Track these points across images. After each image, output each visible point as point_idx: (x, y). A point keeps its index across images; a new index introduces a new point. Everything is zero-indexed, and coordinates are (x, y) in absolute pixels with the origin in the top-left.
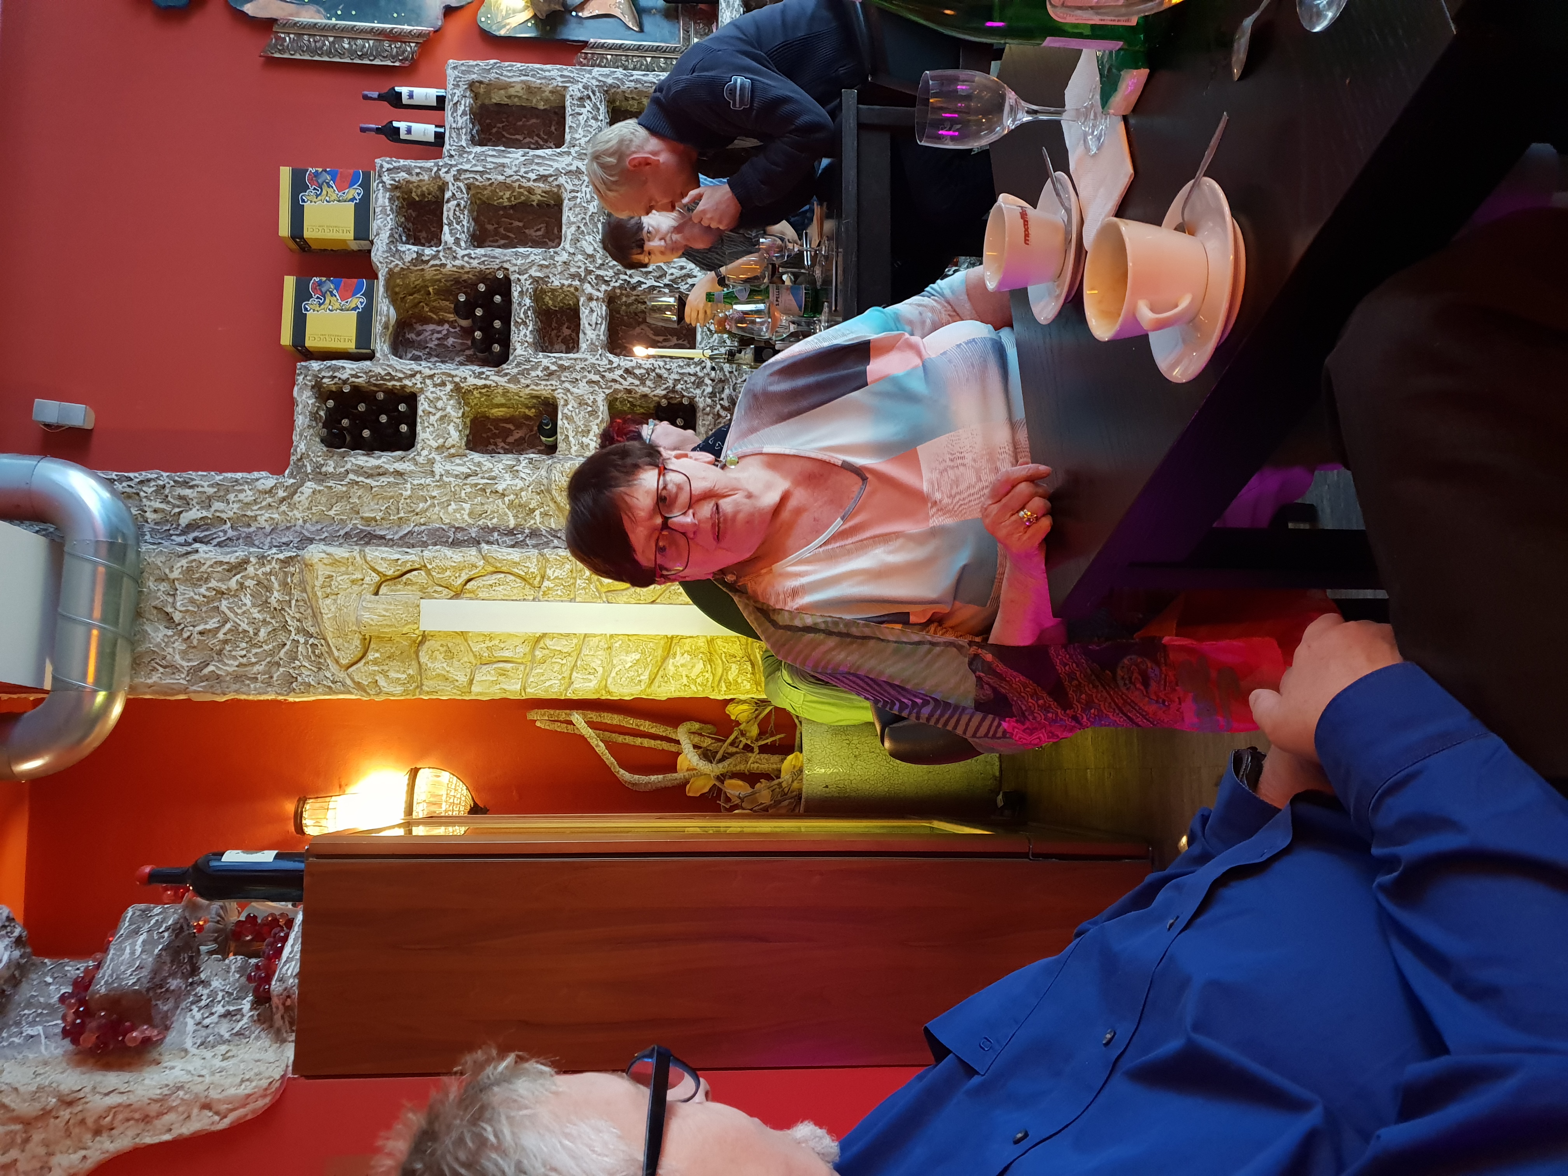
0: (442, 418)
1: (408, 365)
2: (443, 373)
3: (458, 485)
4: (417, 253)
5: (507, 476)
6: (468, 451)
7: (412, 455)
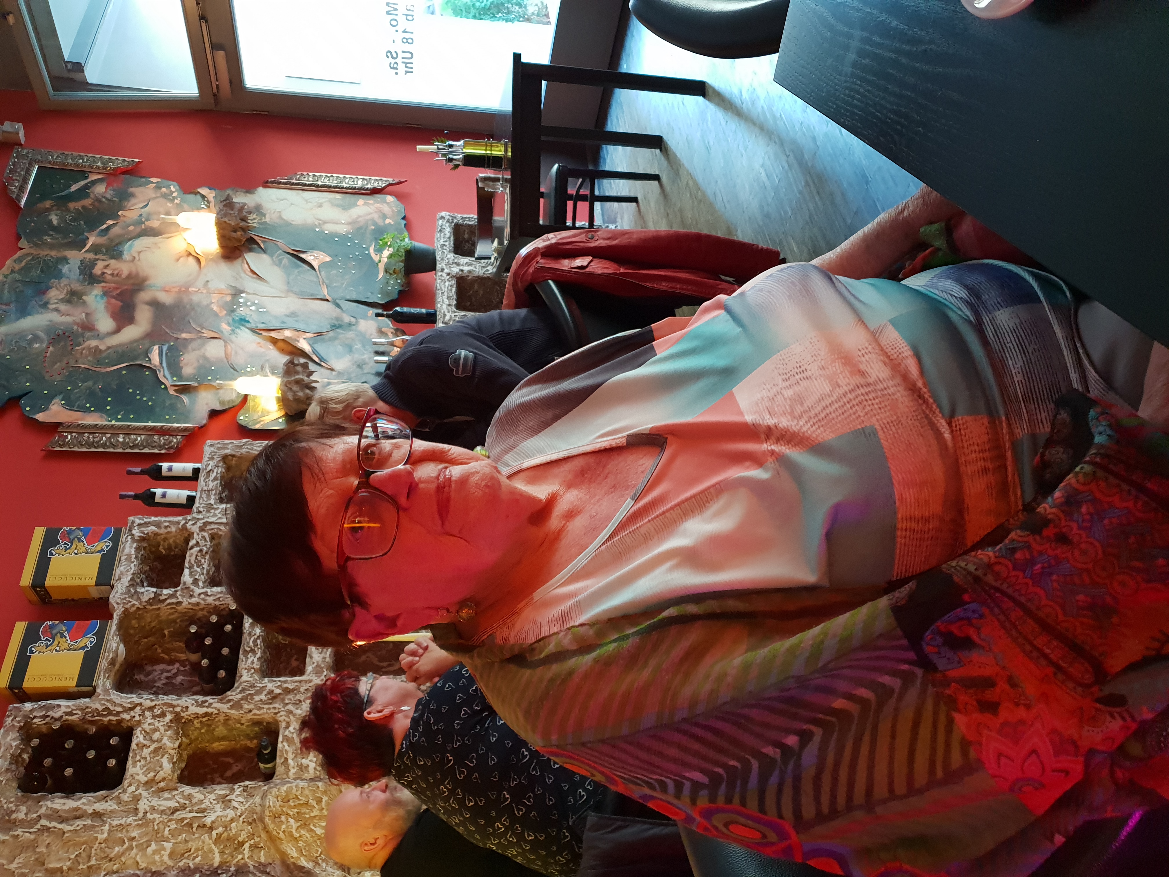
0: (156, 751)
1: (128, 698)
2: (165, 704)
3: (162, 822)
4: (155, 593)
5: (218, 807)
6: (179, 785)
7: (117, 793)
